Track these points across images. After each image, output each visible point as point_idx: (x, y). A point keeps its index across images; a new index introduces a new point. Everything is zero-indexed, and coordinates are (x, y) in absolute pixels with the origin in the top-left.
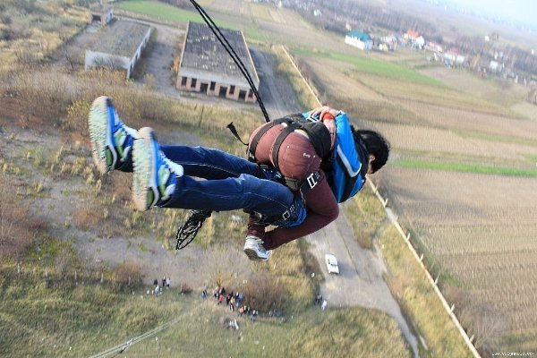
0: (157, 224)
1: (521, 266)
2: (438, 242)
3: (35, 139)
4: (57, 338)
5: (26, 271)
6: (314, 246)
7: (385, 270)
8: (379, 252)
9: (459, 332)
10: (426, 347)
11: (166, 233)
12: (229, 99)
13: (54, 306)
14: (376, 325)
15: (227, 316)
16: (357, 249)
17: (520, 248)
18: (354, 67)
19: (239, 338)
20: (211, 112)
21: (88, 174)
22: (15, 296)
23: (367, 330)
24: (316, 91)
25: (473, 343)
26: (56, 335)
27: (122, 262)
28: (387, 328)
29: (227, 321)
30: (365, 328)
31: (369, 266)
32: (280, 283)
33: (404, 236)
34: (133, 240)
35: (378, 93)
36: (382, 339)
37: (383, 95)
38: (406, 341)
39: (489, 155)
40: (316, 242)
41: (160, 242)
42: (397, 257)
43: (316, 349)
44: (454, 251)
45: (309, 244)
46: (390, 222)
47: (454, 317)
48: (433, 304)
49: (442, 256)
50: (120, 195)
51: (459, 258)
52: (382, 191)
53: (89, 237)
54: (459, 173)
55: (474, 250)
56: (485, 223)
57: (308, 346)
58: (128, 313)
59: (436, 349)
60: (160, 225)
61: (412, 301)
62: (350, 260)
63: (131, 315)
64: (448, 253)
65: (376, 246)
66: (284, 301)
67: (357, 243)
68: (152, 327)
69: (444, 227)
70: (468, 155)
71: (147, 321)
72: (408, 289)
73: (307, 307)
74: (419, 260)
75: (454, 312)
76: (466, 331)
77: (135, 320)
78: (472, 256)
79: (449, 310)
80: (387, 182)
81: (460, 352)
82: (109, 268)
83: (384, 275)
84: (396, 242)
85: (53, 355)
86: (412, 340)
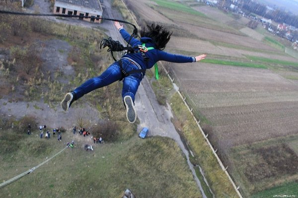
0: (44, 93)
1: (242, 113)
2: (200, 101)
7: (173, 117)
8: (169, 107)
9: (210, 147)
10: (193, 156)
11: (50, 98)
12: (85, 21)
14: (167, 146)
15: (87, 144)
16: (157, 105)
17: (242, 104)
18: (156, 4)
19: (93, 155)
20: (75, 28)
23: (163, 148)
24: (135, 17)
25: (217, 153)
27: (24, 116)
28: (173, 146)
29: (87, 146)
30: (161, 147)
31: (163, 114)
32: (116, 124)
33: (183, 98)
34: (30, 103)
35: (170, 19)
36: (171, 152)
37: (173, 21)
38: (183, 154)
39: (228, 55)
41: (46, 104)
42: (178, 110)
43: (136, 159)
44: (209, 106)
46: (175, 90)
47: (208, 140)
48: (197, 134)
49: (202, 108)
50: (21, 77)
51: (211, 109)
52: (171, 74)
53: (3, 103)
54: (212, 65)
55: (219, 105)
56: (224, 91)
57: (131, 157)
58: (29, 145)
59: (198, 157)
60: (46, 94)
61: (187, 132)
62: (153, 111)
63: (31, 145)
64: (205, 107)
65: (167, 103)
66: (118, 134)
67: (157, 102)
68: (44, 151)
69: (204, 93)
70: (217, 55)
71: (41, 148)
72: (184, 126)
73: (130, 137)
74: (190, 111)
75: (208, 137)
76: (213, 147)
77: (34, 148)
78: (218, 109)
79: (205, 137)
80: (174, 69)
81: (210, 157)
82: (17, 120)
83: (172, 119)
84: (178, 101)
86: (186, 153)
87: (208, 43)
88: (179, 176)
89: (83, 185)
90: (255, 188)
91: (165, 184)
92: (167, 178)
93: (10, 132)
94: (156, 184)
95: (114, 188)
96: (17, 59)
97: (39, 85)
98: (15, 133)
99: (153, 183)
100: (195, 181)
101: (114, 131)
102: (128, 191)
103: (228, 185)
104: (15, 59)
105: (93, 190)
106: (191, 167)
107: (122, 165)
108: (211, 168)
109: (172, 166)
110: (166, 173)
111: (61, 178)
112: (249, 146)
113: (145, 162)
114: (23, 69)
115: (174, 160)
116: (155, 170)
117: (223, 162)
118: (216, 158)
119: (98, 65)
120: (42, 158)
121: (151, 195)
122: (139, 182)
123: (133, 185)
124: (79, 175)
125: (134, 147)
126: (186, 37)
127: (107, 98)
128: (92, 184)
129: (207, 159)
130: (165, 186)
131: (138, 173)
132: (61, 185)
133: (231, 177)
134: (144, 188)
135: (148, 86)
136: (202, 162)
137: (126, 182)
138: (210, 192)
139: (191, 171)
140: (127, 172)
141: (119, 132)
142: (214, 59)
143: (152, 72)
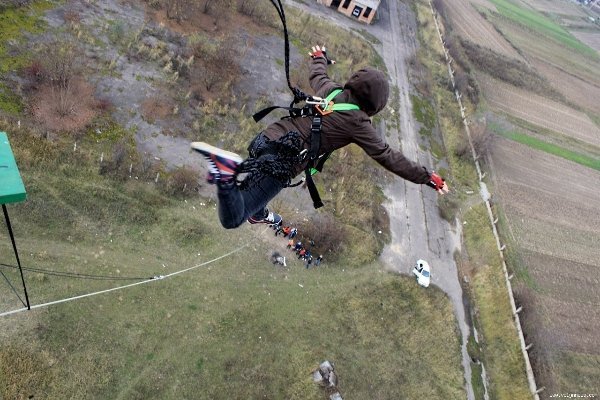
0: (227, 134)
3: (116, 9)
4: (100, 227)
5: (82, 151)
6: (390, 201)
7: (460, 249)
8: (459, 227)
9: (518, 335)
10: (477, 341)
11: (235, 146)
12: (340, 13)
13: (102, 194)
14: (431, 303)
16: (436, 216)
18: (494, 9)
19: (284, 277)
20: (317, 23)
21: (166, 63)
22: (66, 173)
23: (420, 305)
24: (442, 28)
25: (528, 351)
26: (99, 223)
27: (181, 165)
28: (442, 309)
29: (276, 255)
30: (418, 303)
31: (442, 239)
32: (343, 230)
33: (492, 218)
35: (514, 48)
36: (434, 318)
37: (520, 52)
38: (458, 331)
40: (392, 198)
42: (476, 239)
43: (361, 310)
44: (542, 251)
45: (385, 198)
46: (481, 198)
47: (517, 319)
48: (500, 299)
49: (527, 251)
50: (194, 92)
51: (544, 258)
52: (483, 161)
53: (152, 132)
54: (579, 166)
55: (565, 256)
56: (588, 228)
57: (354, 303)
58: (175, 220)
59: (487, 345)
60: (231, 136)
61: (479, 289)
62: (424, 228)
63: (178, 223)
64: (535, 250)
65: (457, 220)
66: (342, 251)
67: (437, 210)
68: (197, 241)
69: (540, 220)
70: (595, 148)
71: (193, 233)
72: (478, 275)
73: (364, 263)
74: (499, 249)
75: (519, 313)
76: (525, 336)
77: (181, 228)
78: (560, 261)
79: (515, 311)
80: (492, 154)
81: (512, 356)
82: (166, 170)
83: (456, 253)
84: (481, 221)
85: (93, 243)
86: (465, 330)
87: (584, 119)
88: (435, 369)
89: (249, 325)
91: (402, 376)
92: (411, 366)
93: (150, 188)
94: (386, 371)
95: (304, 350)
96: (197, 57)
97: (223, 115)
98: (156, 193)
99: (379, 365)
100: (466, 392)
101: (336, 241)
102: (326, 364)
104: (192, 58)
105: (263, 339)
106: (466, 361)
107: (333, 311)
108: (507, 378)
109: (428, 347)
110: (411, 355)
111: (214, 299)
113: (377, 320)
114: (203, 80)
115: (435, 335)
116: (392, 343)
117: (535, 375)
118: (524, 360)
120: (191, 252)
121: (368, 388)
122: (354, 356)
123: (340, 357)
124: (246, 304)
125: (364, 285)
126: (538, 93)
127: (342, 175)
128: (266, 327)
129: (504, 357)
130: (402, 379)
131: (357, 337)
132: (209, 312)
134: (360, 370)
136: (492, 360)
137: (328, 346)
139: (462, 368)
140: (337, 329)
141: (345, 248)
142: (588, 155)
143: (444, 148)
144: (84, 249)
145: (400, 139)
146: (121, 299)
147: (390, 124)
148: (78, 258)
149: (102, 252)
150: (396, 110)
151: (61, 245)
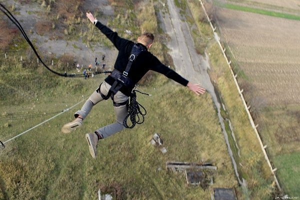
0: (83, 33)
1: (283, 72)
2: (241, 54)
4: (30, 94)
5: (10, 58)
6: (171, 50)
8: (207, 57)
9: (243, 103)
10: (225, 109)
11: (88, 38)
13: (27, 77)
16: (195, 54)
17: (285, 62)
22: (6, 71)
23: (195, 98)
25: (249, 110)
26: (29, 92)
27: (63, 54)
28: (206, 98)
30: (194, 97)
31: (200, 64)
33: (222, 49)
34: (69, 42)
36: (202, 103)
38: (215, 106)
40: (172, 49)
41: (85, 44)
42: (216, 61)
43: (167, 106)
44: (249, 61)
45: (169, 49)
46: (215, 40)
47: (242, 96)
48: (232, 88)
49: (242, 62)
50: (61, 15)
51: (250, 64)
52: (213, 22)
53: (44, 39)
54: (261, 15)
55: (260, 61)
57: (163, 104)
59: (230, 111)
60: (85, 34)
61: (221, 85)
62: (190, 60)
63: (68, 83)
64: (245, 61)
65: (206, 53)
66: (152, 79)
67: (195, 51)
70: (267, 5)
71: (77, 86)
72: (220, 79)
73: (164, 83)
74: (228, 64)
75: (242, 93)
76: (246, 103)
78: (257, 64)
79: (240, 92)
80: (217, 17)
81: (241, 113)
82: (56, 58)
83: (208, 69)
84: (217, 52)
85: (29, 103)
86: (218, 105)
88: (207, 127)
90: (282, 149)
91: (192, 133)
92: (196, 128)
94: (183, 133)
97: (79, 24)
99: (181, 130)
101: (148, 75)
102: (156, 135)
103: (255, 142)
106: (221, 119)
107: (154, 110)
108: (241, 124)
109: (202, 117)
110: (195, 122)
111: (95, 116)
112: (284, 106)
113: (176, 110)
114: (64, 7)
115: (205, 111)
116: (185, 119)
117: (254, 120)
118: (247, 114)
119: (138, 7)
120: (79, 96)
121: (178, 142)
122: (168, 129)
123: (162, 130)
125: (167, 94)
129: (238, 115)
130: (193, 135)
131: (168, 119)
132: (94, 123)
133: (260, 136)
134: (172, 135)
135: (188, 33)
136: (233, 117)
138: (236, 147)
139: (220, 124)
142: (264, 9)
143: (193, 19)
144: (25, 106)
145: (170, 18)
146: (50, 126)
147: (164, 11)
148: (23, 112)
149: (34, 106)
150: (166, 4)
151: (13, 107)
